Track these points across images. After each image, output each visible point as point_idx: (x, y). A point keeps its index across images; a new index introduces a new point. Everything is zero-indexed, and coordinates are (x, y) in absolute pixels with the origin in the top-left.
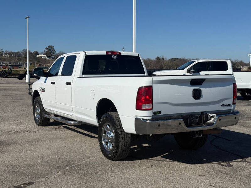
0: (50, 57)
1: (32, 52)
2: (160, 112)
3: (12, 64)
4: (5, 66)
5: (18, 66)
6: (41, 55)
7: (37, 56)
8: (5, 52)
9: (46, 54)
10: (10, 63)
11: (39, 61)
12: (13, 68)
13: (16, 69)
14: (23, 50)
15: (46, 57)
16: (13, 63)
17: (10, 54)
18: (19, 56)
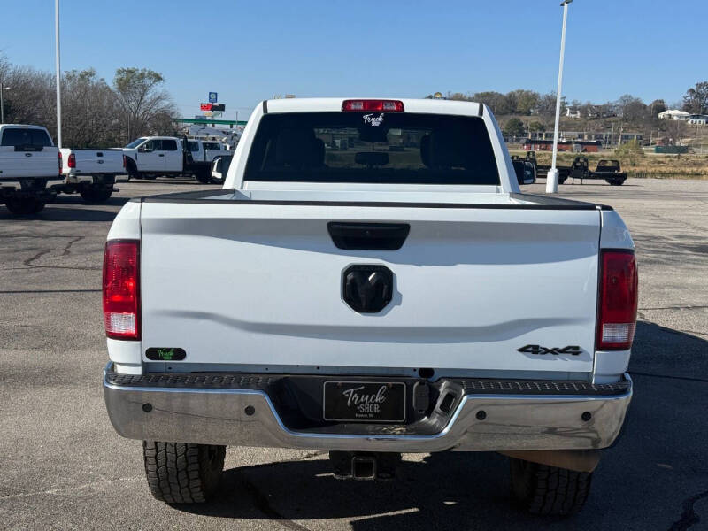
0: (698, 117)
1: (648, 104)
2: (180, 354)
3: (586, 138)
4: (564, 143)
5: (598, 144)
6: (671, 112)
7: (661, 115)
8: (571, 105)
9: (687, 108)
10: (581, 136)
11: (662, 130)
12: (585, 150)
13: (592, 153)
14: (622, 98)
15: (686, 117)
16: (590, 137)
17: (584, 110)
18: (608, 117)
